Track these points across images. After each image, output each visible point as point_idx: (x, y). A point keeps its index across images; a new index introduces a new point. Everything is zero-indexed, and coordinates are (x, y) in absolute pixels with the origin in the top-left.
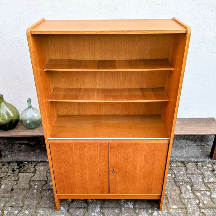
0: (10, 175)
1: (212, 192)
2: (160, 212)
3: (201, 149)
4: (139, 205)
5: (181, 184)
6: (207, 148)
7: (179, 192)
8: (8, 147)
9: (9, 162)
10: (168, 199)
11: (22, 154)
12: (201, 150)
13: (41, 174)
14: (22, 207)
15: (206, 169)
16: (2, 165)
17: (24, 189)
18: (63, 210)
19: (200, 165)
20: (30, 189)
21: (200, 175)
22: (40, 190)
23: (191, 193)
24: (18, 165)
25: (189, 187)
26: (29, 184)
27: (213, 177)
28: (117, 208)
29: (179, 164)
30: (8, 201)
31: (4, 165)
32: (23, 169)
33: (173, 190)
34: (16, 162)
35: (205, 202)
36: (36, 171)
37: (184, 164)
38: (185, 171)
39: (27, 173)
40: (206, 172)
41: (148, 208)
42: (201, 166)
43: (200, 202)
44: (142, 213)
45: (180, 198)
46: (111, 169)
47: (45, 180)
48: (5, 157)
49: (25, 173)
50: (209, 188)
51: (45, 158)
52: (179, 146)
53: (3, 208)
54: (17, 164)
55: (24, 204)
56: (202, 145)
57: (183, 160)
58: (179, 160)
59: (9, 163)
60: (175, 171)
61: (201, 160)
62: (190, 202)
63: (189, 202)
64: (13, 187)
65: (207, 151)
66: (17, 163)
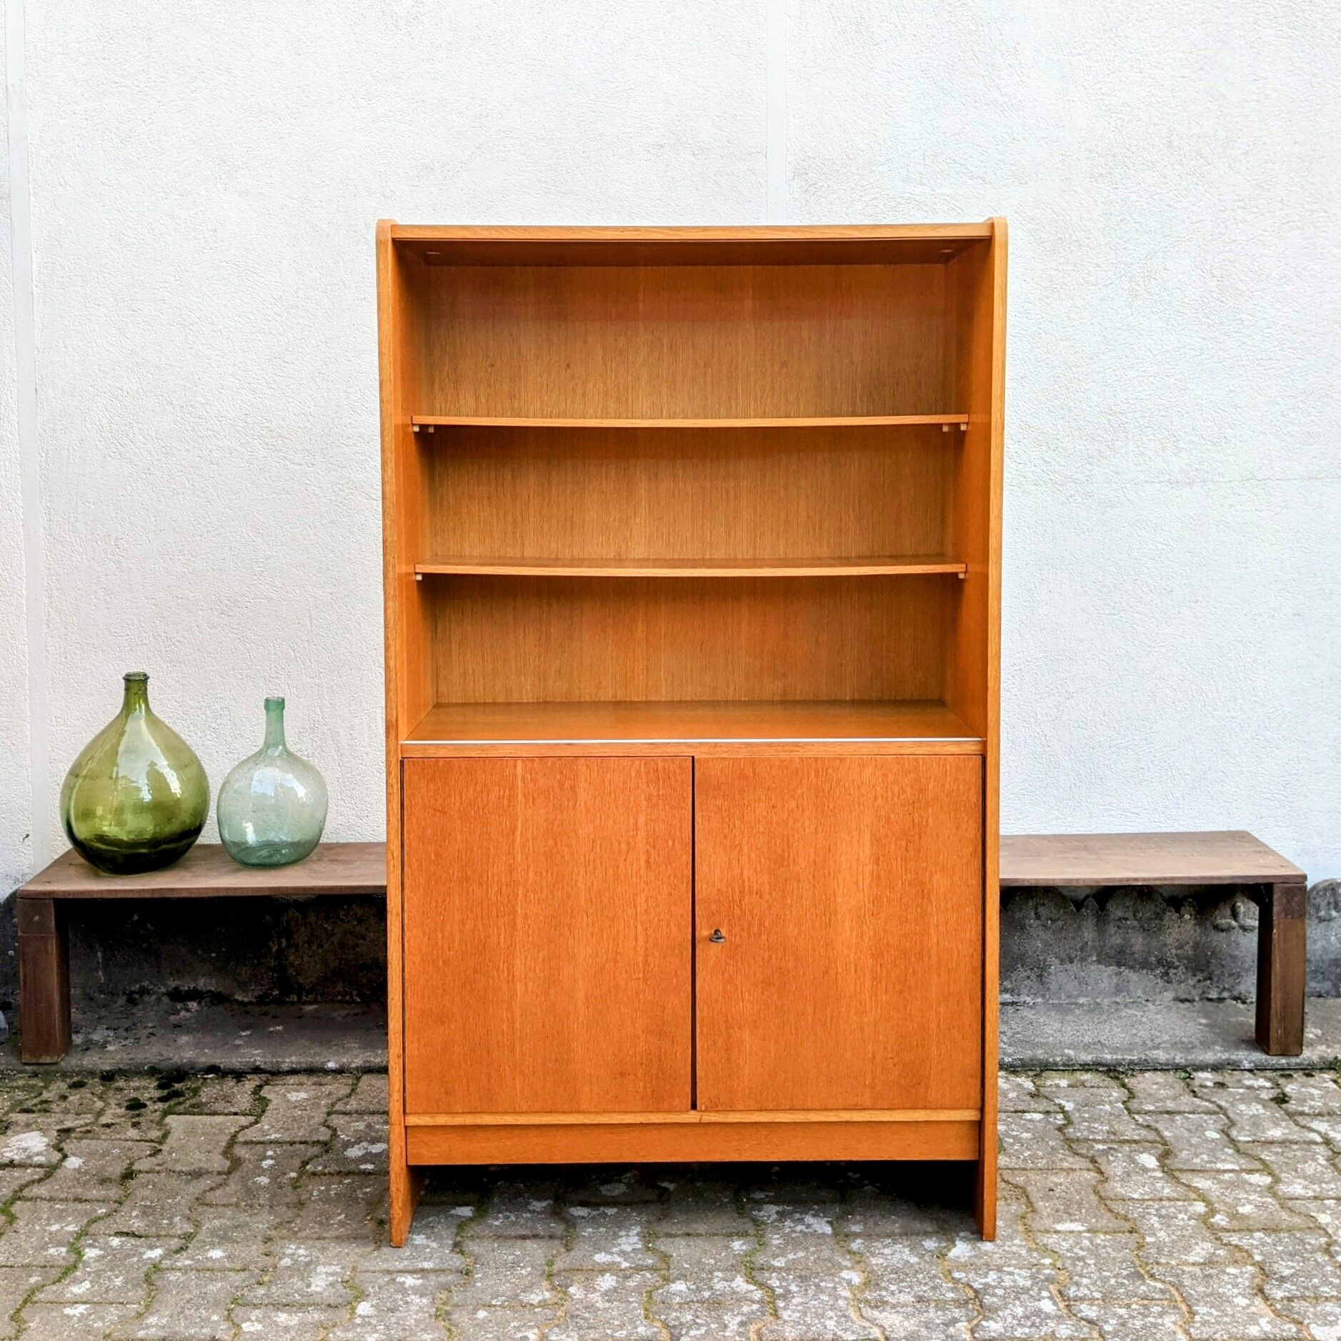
0: (117, 1120)
1: (1283, 1175)
2: (987, 1246)
3: (1206, 1017)
4: (865, 1225)
5: (1100, 1147)
6: (1239, 1012)
7: (1091, 1176)
8: (103, 1012)
9: (107, 1072)
10: (1033, 1200)
11: (184, 1039)
12: (1204, 1021)
13: (295, 1119)
14: (188, 1237)
15: (1241, 1094)
16: (70, 1087)
17: (197, 1174)
18: (428, 1246)
19: (1207, 1079)
20: (229, 1173)
21: (1205, 1117)
22: (293, 1175)
23: (1161, 1178)
24: (160, 1087)
25: (1149, 1160)
26: (227, 1152)
27: (1284, 1124)
28: (742, 1235)
29: (1087, 1076)
30: (108, 1215)
31: (78, 1085)
32: (194, 1101)
33: (1062, 1169)
34: (153, 1071)
35: (1245, 1209)
36: (267, 1106)
37: (1118, 1078)
38: (1124, 1102)
39: (214, 1113)
40: (1243, 1107)
41: (918, 1234)
42: (1210, 1084)
43: (1213, 1212)
44: (886, 1251)
45: (1101, 1197)
46: (703, 932)
47: (321, 1138)
48: (88, 1053)
49: (200, 1114)
50: (1262, 1161)
51: (320, 1055)
52: (1082, 1005)
53: (77, 1239)
54: (156, 1084)
55: (198, 1225)
56: (1210, 1000)
57: (1108, 1057)
58: (1087, 1057)
59: (108, 1077)
60: (1063, 1103)
61: (1209, 1057)
62: (1157, 1210)
63: (1153, 1211)
64: (132, 1164)
65: (1242, 1024)
66: (158, 1079)
